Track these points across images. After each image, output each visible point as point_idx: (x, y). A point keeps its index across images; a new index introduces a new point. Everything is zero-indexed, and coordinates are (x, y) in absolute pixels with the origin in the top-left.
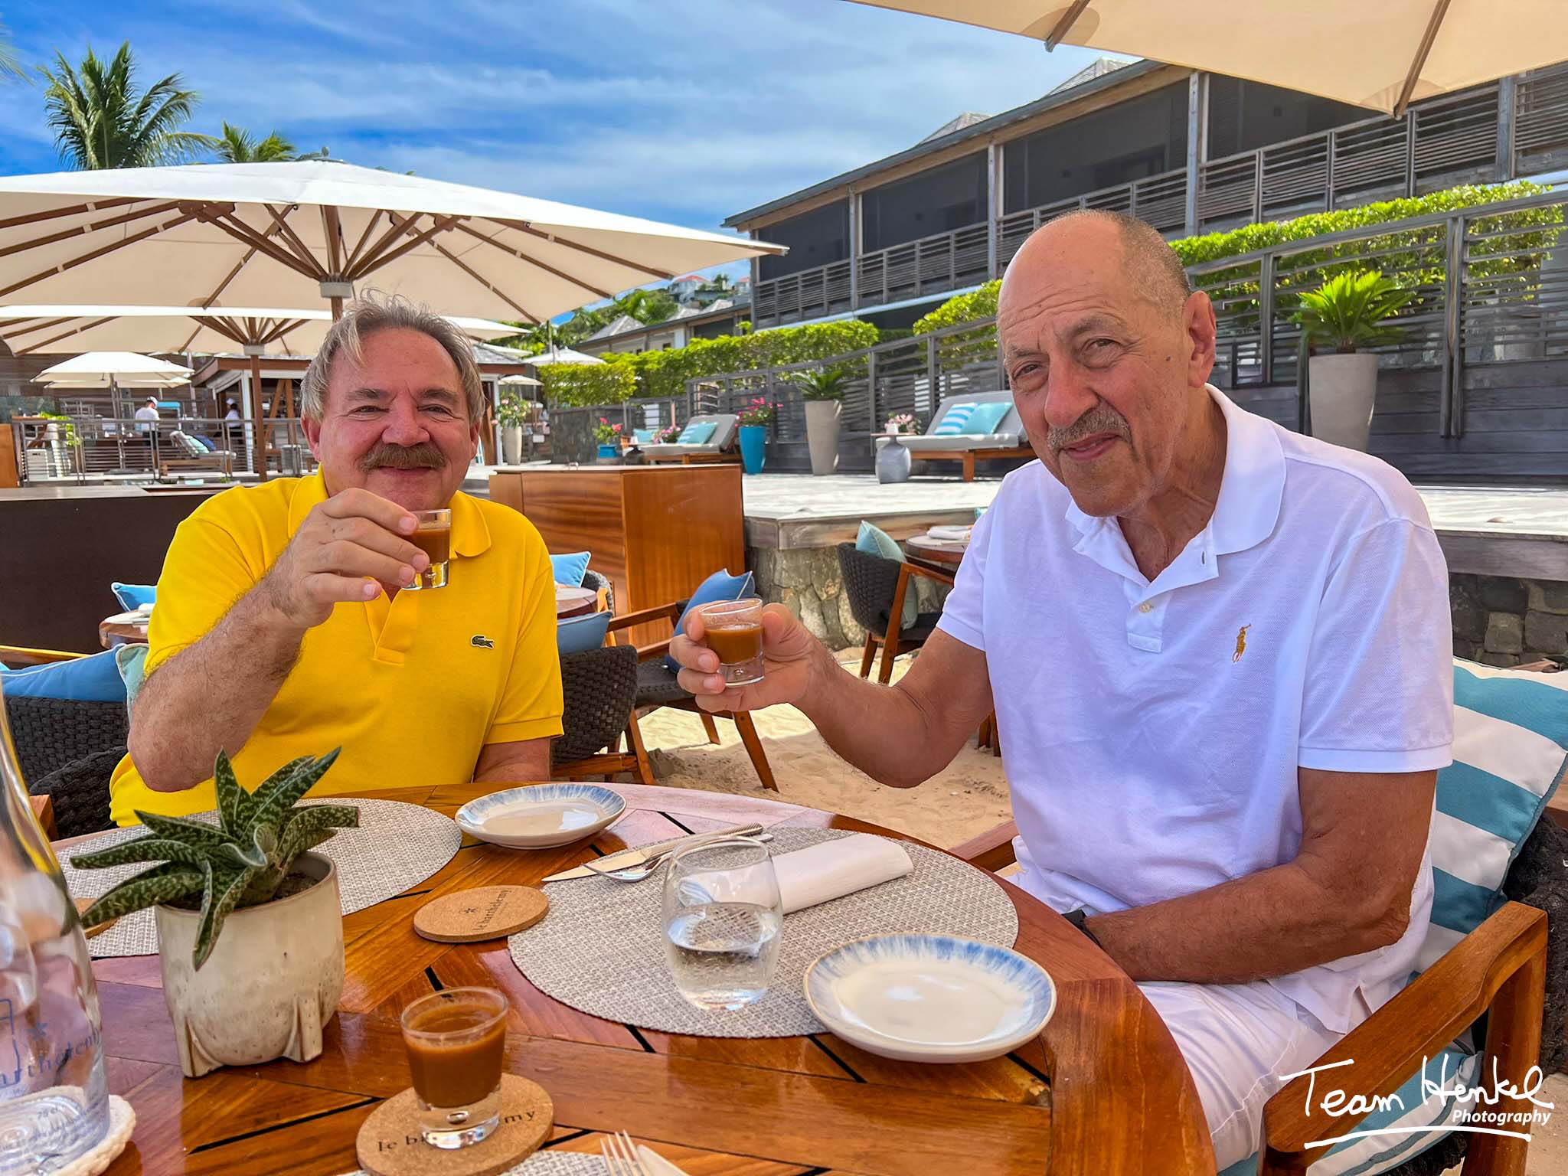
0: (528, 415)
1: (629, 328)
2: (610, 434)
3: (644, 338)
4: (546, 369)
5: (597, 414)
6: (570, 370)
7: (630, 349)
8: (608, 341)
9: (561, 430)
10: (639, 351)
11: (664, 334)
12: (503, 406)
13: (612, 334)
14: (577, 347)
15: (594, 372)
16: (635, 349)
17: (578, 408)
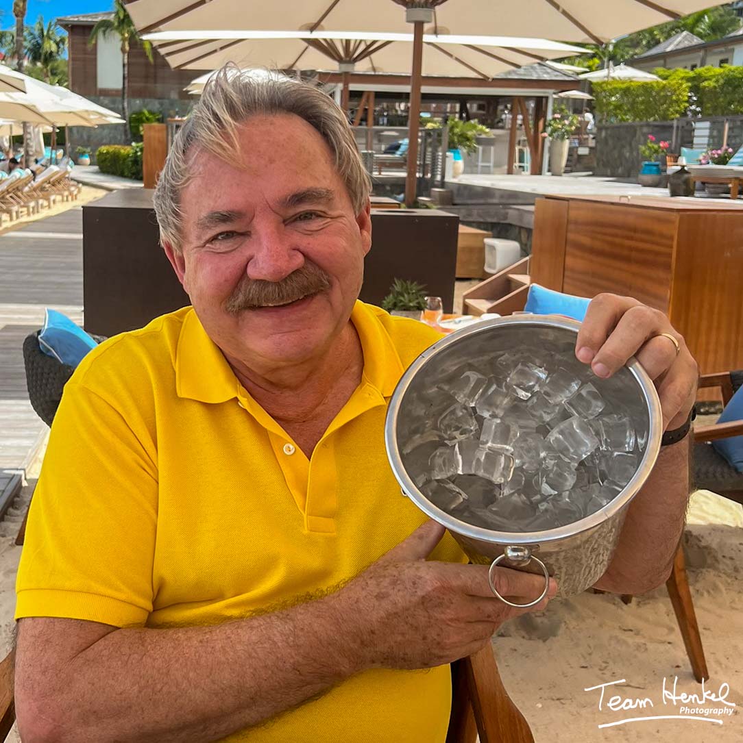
0: (577, 128)
1: (686, 44)
2: (656, 151)
3: (701, 53)
4: (600, 85)
5: (645, 130)
6: (624, 86)
7: (684, 64)
8: (664, 56)
9: (606, 143)
10: (693, 67)
11: (723, 49)
12: (554, 119)
13: (669, 49)
14: (632, 63)
15: (646, 88)
16: (689, 64)
17: (626, 124)
